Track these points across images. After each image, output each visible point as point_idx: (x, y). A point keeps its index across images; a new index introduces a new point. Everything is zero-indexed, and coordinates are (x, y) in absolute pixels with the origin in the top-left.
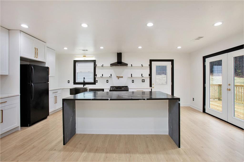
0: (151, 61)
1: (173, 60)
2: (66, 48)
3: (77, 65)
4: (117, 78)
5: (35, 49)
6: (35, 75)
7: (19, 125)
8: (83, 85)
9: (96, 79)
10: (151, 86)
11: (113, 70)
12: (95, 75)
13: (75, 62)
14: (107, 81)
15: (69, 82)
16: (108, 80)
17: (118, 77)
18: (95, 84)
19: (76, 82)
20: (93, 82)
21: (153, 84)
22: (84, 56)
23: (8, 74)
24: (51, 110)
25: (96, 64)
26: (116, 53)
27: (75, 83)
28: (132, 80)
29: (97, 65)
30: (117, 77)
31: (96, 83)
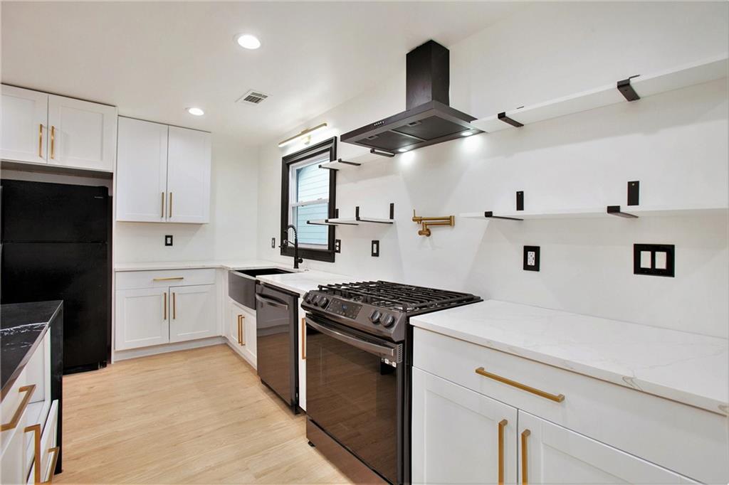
3: (292, 175)
4: (420, 227)
13: (286, 163)
15: (273, 243)
16: (377, 243)
17: (426, 223)
20: (327, 248)
30: (416, 220)
31: (336, 254)
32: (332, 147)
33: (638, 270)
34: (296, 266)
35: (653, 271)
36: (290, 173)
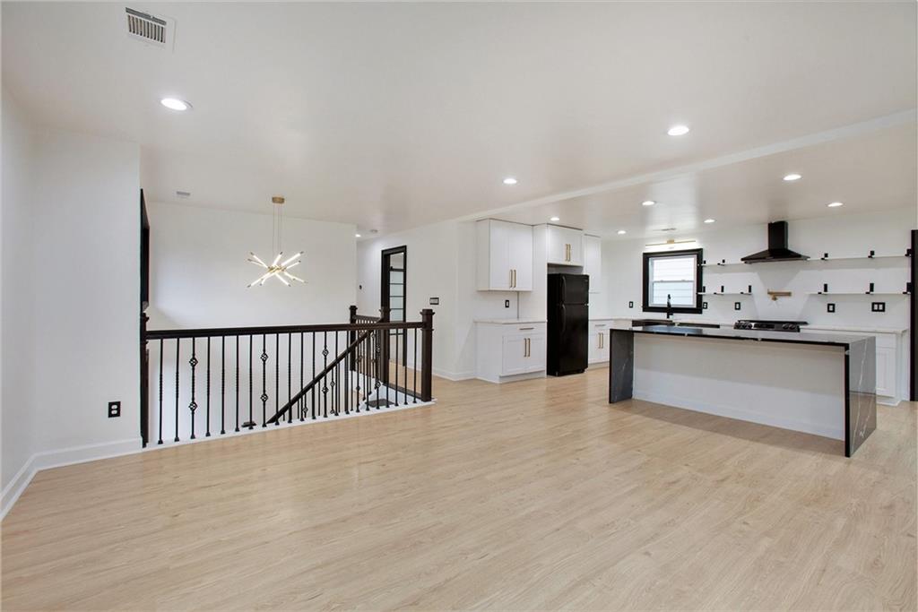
2: (622, 232)
3: (653, 264)
4: (771, 297)
5: (566, 246)
6: (567, 288)
7: (544, 367)
8: (665, 314)
9: (704, 300)
11: (756, 274)
12: (700, 287)
13: (647, 257)
14: (738, 306)
15: (631, 305)
16: (739, 303)
17: (775, 296)
18: (700, 312)
19: (650, 305)
20: (695, 306)
22: (671, 242)
23: (530, 289)
24: (591, 360)
25: (704, 259)
26: (765, 223)
27: (646, 308)
28: (829, 305)
29: (705, 262)
30: (769, 293)
31: (704, 310)
32: (698, 253)
33: (873, 310)
34: (668, 317)
35: (878, 310)
36: (650, 263)
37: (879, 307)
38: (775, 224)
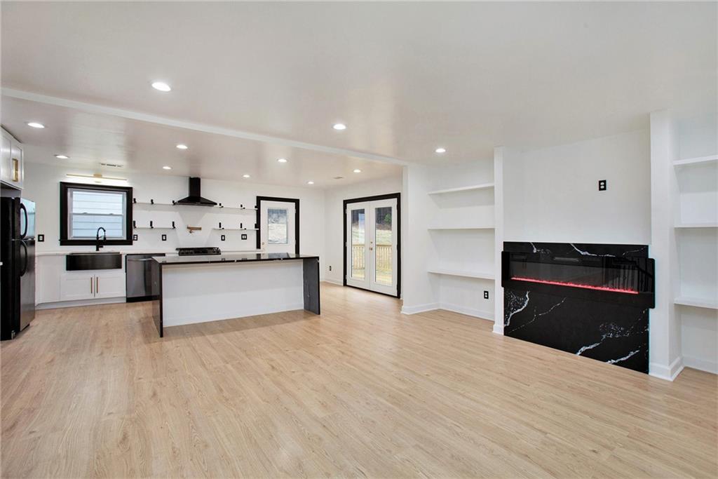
0: (259, 199)
1: (298, 200)
2: (62, 157)
3: (71, 195)
4: (189, 230)
5: (14, 162)
8: (95, 246)
9: (135, 232)
10: (258, 246)
11: (177, 213)
12: (130, 221)
13: (65, 188)
14: (164, 238)
16: (165, 236)
17: (191, 229)
18: (131, 244)
19: (69, 238)
20: (125, 239)
21: (263, 244)
22: (98, 176)
25: (134, 197)
26: (184, 176)
27: (64, 241)
28: (222, 236)
29: (135, 200)
30: (188, 228)
31: (134, 242)
32: (128, 191)
33: (242, 239)
34: (97, 250)
36: (69, 194)
37: (244, 237)
38: (194, 178)
